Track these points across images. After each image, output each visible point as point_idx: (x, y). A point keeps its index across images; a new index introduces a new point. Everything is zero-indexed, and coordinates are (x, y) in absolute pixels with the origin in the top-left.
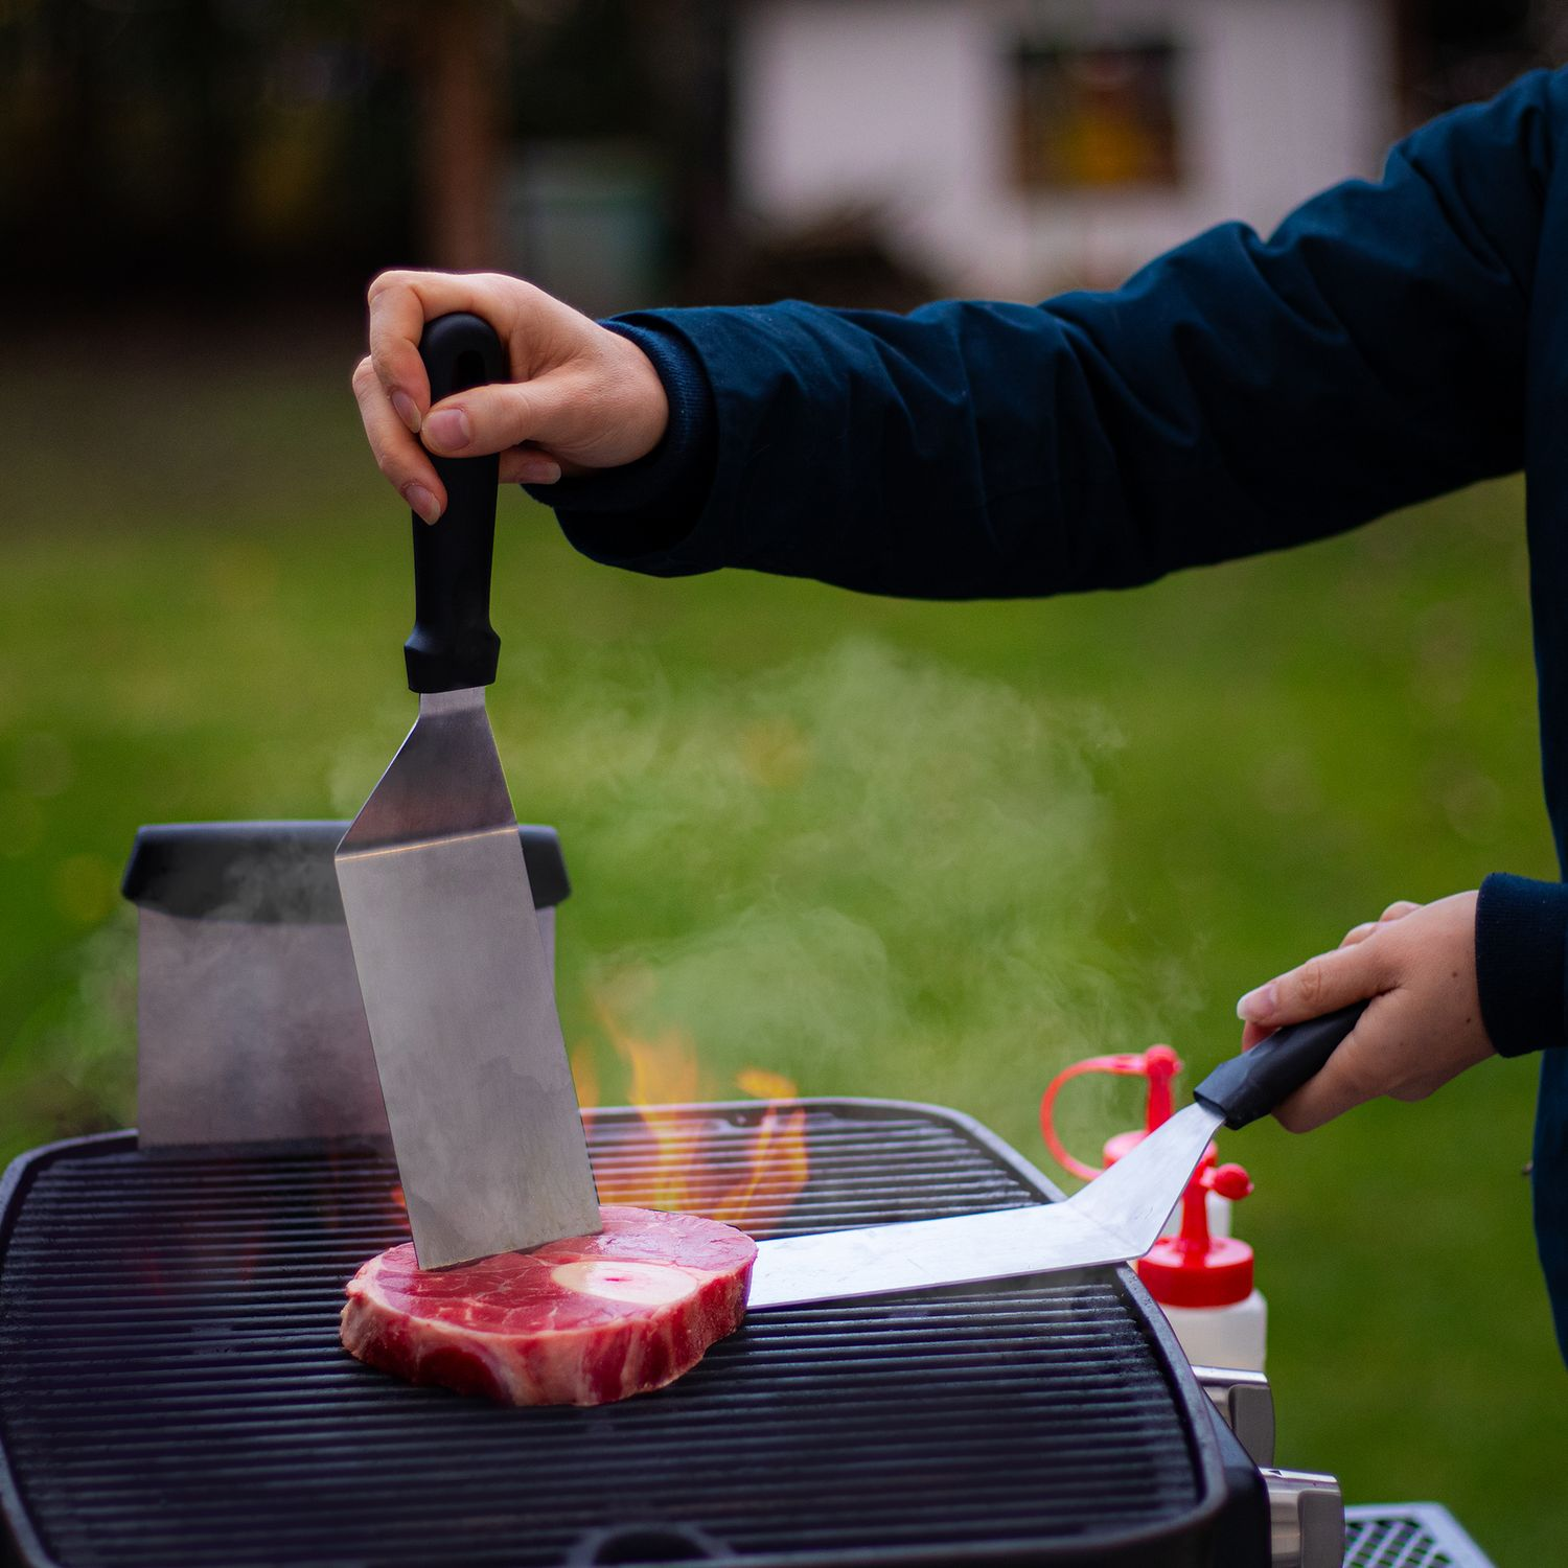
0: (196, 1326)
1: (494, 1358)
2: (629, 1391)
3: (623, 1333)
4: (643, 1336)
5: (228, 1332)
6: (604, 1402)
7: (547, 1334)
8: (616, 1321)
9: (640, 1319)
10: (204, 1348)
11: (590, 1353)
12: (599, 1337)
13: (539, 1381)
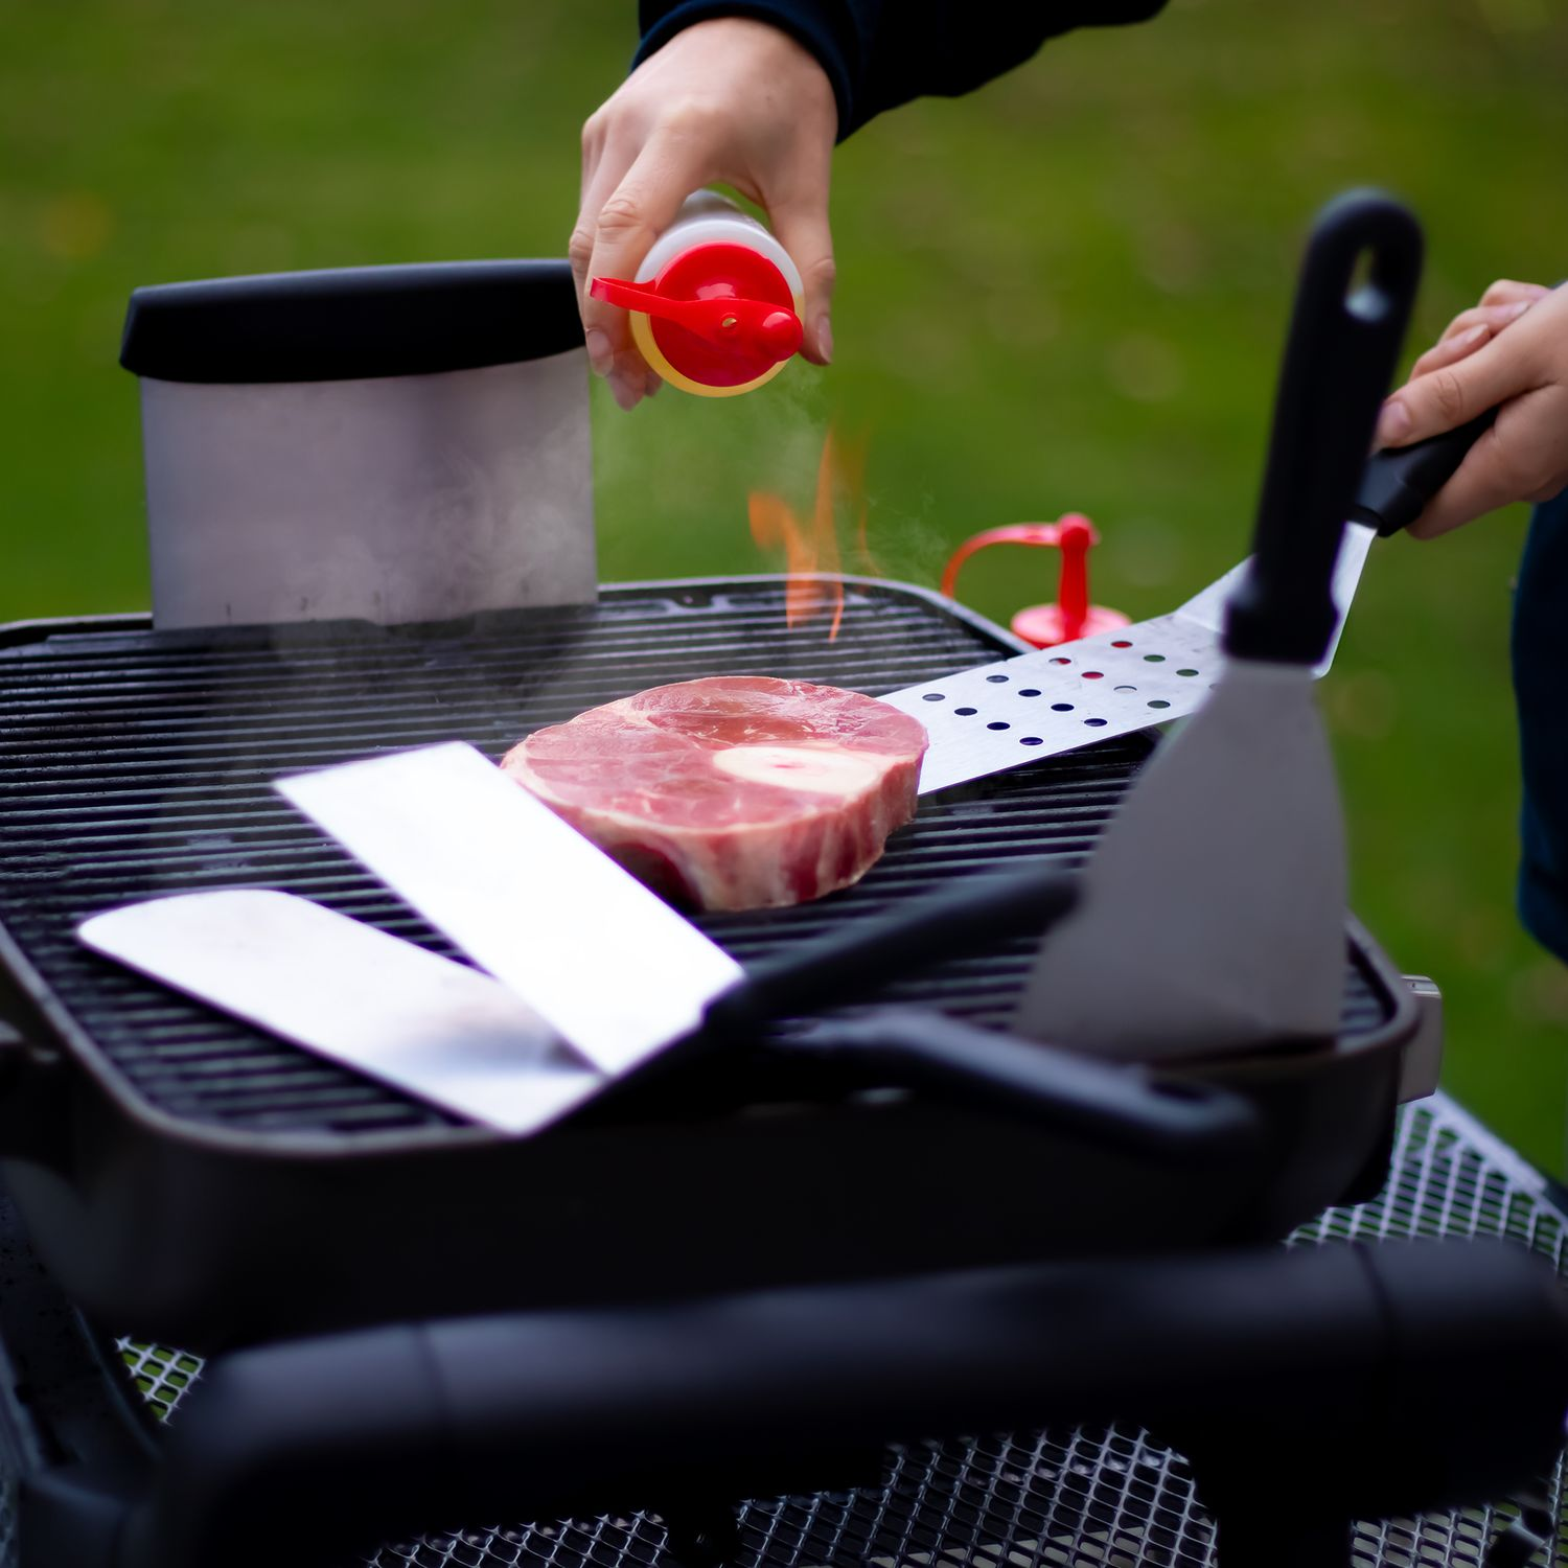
0: (193, 837)
1: (682, 854)
2: (825, 888)
3: (817, 824)
4: (836, 828)
5: (228, 844)
6: (802, 903)
7: (740, 828)
8: (811, 812)
9: (831, 810)
10: (215, 863)
11: (788, 847)
12: (795, 829)
13: (731, 880)
